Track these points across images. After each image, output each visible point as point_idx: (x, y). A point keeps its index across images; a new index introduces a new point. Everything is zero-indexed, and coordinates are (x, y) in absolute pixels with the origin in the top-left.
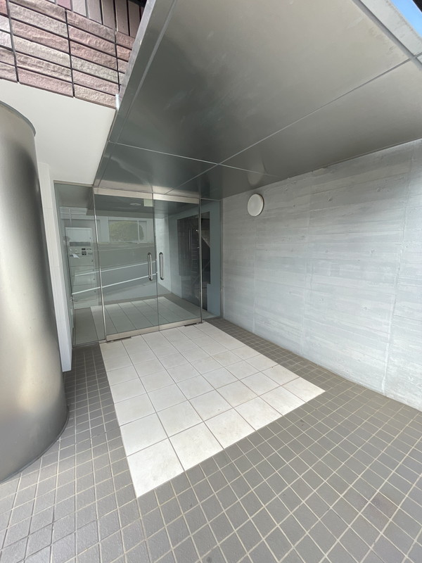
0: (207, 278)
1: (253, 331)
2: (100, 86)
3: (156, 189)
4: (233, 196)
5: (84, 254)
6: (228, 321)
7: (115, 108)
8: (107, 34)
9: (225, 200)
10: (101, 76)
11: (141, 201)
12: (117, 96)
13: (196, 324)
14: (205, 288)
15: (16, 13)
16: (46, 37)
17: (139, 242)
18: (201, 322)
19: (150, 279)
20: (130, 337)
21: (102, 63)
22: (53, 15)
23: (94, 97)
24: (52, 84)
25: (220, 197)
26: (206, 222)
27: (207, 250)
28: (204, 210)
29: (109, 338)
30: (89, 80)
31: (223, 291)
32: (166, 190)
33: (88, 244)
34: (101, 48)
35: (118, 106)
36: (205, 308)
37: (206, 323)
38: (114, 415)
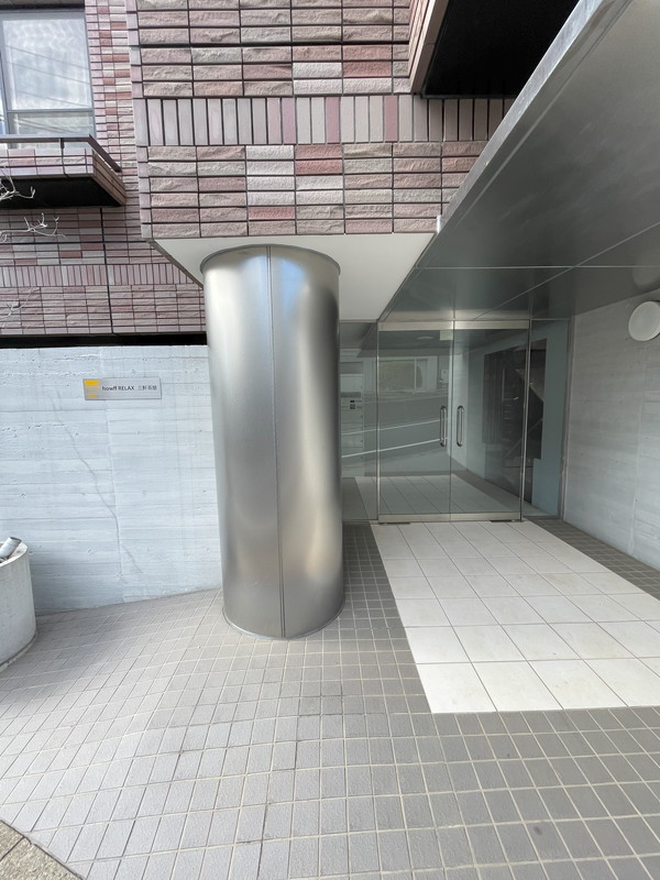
0: (535, 451)
1: (630, 552)
2: (420, 212)
3: (459, 314)
4: (597, 310)
5: (352, 407)
6: (573, 527)
7: (435, 232)
8: (433, 149)
9: (578, 319)
10: (422, 200)
11: (436, 334)
12: (439, 217)
13: (510, 521)
14: (530, 467)
15: (350, 168)
16: (372, 179)
17: (417, 390)
18: (520, 521)
19: (442, 444)
20: (408, 523)
21: (425, 185)
22: (380, 155)
23: (413, 227)
24: (375, 226)
25: (569, 314)
26: (539, 355)
27: (537, 406)
28: (536, 337)
29: (382, 518)
30: (408, 210)
31: (567, 472)
32: (474, 315)
33: (357, 395)
34: (425, 168)
35: (438, 229)
36: (528, 500)
37: (528, 523)
38: (395, 613)
